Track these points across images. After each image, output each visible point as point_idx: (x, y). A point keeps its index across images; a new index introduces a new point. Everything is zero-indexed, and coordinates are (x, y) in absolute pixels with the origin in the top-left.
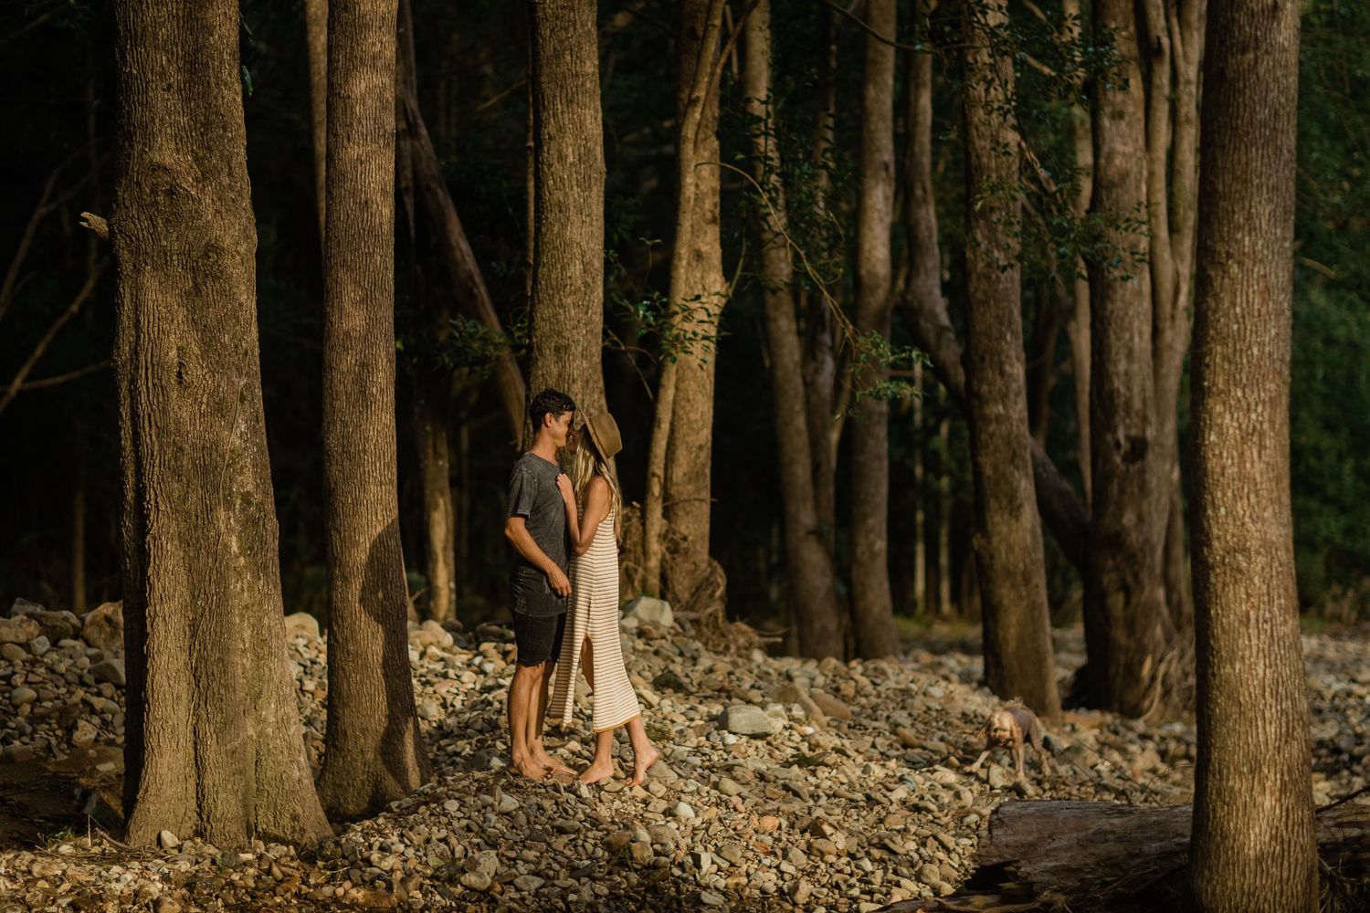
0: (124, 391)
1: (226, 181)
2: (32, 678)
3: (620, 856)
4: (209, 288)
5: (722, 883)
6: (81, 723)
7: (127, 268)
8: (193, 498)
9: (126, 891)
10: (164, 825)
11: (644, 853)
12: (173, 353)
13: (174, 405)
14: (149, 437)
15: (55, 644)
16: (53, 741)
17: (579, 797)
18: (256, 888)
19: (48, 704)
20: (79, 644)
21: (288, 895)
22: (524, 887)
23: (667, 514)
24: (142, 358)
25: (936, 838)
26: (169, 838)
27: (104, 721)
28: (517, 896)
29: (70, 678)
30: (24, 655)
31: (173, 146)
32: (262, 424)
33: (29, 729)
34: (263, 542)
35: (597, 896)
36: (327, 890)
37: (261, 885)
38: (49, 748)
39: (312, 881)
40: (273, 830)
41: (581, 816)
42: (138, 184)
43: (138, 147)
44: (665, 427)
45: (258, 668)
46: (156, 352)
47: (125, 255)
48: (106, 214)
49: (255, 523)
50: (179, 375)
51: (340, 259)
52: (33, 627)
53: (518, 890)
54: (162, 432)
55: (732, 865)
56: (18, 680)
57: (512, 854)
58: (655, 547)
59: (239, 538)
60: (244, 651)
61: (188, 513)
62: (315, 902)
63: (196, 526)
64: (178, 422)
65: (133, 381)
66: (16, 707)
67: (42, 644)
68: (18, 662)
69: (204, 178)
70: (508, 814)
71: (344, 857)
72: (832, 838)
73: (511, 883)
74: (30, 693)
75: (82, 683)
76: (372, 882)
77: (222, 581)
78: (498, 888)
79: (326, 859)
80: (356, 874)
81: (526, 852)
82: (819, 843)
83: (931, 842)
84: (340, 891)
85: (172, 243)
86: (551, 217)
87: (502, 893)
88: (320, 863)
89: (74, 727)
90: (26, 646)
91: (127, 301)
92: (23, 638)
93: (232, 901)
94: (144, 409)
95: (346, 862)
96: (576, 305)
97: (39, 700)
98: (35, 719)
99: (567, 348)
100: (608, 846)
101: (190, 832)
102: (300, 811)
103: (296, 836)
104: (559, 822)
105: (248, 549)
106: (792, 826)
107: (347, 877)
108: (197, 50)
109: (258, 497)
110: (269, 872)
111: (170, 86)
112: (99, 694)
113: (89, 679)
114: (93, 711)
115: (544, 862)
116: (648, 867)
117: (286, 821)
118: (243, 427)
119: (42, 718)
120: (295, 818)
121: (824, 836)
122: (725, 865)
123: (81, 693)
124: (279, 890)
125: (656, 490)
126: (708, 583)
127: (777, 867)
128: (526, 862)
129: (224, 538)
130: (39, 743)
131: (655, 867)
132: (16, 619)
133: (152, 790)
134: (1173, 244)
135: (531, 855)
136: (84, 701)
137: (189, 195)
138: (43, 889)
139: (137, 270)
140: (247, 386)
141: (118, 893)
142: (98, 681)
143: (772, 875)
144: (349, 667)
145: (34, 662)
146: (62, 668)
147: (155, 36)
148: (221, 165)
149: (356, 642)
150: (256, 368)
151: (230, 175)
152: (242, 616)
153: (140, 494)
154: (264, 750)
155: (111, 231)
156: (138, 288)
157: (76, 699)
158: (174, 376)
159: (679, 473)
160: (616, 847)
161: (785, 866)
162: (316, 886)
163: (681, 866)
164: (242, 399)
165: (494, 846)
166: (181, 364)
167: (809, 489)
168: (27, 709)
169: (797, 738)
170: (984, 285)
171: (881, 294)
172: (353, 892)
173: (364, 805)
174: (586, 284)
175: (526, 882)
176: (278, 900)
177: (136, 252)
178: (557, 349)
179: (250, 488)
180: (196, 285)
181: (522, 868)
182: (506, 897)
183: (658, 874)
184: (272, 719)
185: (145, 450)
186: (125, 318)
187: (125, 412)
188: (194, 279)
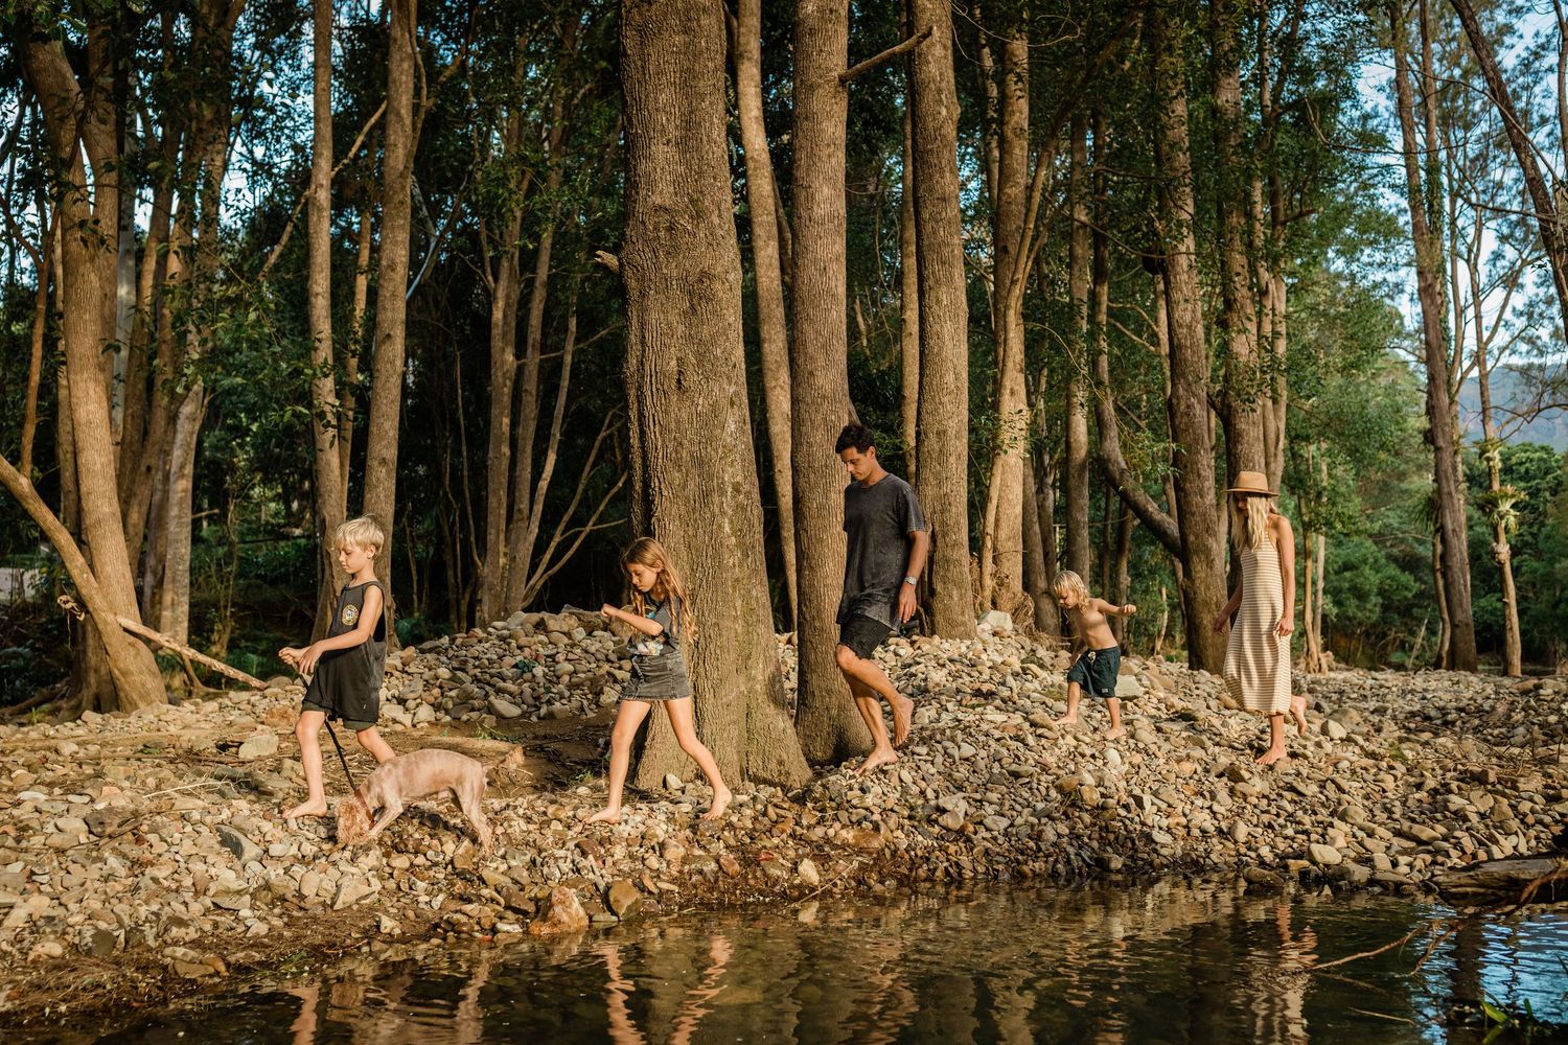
0: (632, 398)
1: (716, 221)
2: (570, 656)
3: (1071, 799)
4: (703, 307)
5: (1164, 823)
6: (606, 689)
7: (634, 294)
8: (691, 485)
9: (634, 833)
10: (669, 769)
11: (1092, 796)
12: (673, 363)
13: (674, 408)
14: (653, 432)
15: (590, 634)
16: (585, 703)
17: (1026, 745)
18: (754, 829)
19: (582, 676)
20: (607, 634)
21: (784, 836)
22: (994, 827)
23: (995, 560)
24: (647, 368)
25: (1333, 781)
26: (674, 781)
27: (624, 688)
28: (988, 835)
29: (599, 656)
30: (566, 640)
31: (672, 189)
32: (749, 426)
33: (567, 694)
34: (751, 526)
35: (1059, 836)
36: (819, 831)
37: (758, 826)
38: (582, 709)
39: (805, 822)
40: (762, 774)
41: (1032, 762)
42: (643, 223)
43: (643, 193)
44: (995, 502)
45: (748, 633)
46: (659, 362)
47: (632, 283)
48: (616, 250)
49: (744, 509)
50: (679, 381)
51: (804, 315)
52: (573, 621)
53: (987, 829)
54: (664, 429)
55: (1170, 806)
56: (560, 657)
57: (978, 796)
58: (989, 582)
59: (731, 522)
60: (736, 618)
61: (687, 498)
62: (810, 843)
63: (694, 509)
64: (678, 422)
65: (640, 388)
66: (558, 677)
67: (580, 634)
68: (561, 645)
69: (699, 216)
70: (967, 759)
71: (831, 799)
72: (1251, 782)
73: (981, 823)
74: (569, 667)
75: (608, 661)
76: (859, 823)
77: (717, 557)
78: (971, 828)
79: (815, 800)
80: (843, 815)
81: (989, 794)
82: (1240, 786)
83: (1329, 785)
84: (831, 832)
85: (671, 270)
86: (932, 343)
87: (976, 833)
88: (810, 805)
89: (601, 692)
90: (568, 635)
91: (634, 322)
92: (566, 629)
93: (732, 842)
94: (649, 411)
95: (834, 804)
96: (951, 402)
97: (575, 672)
98: (572, 687)
99: (945, 432)
100: (1060, 789)
101: (692, 776)
102: (785, 757)
103: (783, 778)
104: (1014, 767)
105: (738, 532)
106: (1207, 771)
107: (836, 818)
108: (691, 112)
109: (747, 487)
110: (765, 814)
111: (669, 141)
112: (620, 668)
113: (613, 657)
114: (615, 681)
115: (1007, 804)
116: (1098, 807)
117: (773, 765)
118: (733, 427)
119: (578, 686)
120: (781, 763)
121: (1242, 779)
122: (1164, 806)
123: (606, 667)
124: (775, 831)
125: (989, 544)
126: (1023, 605)
127: (1210, 808)
128: (991, 803)
129: (718, 519)
130: (575, 704)
131: (1104, 808)
132: (562, 615)
133: (658, 739)
134: (1276, 411)
135: (994, 796)
136: (609, 673)
137: (685, 230)
138: (555, 832)
139: (643, 295)
140: (736, 394)
141: (625, 835)
142: (620, 659)
143: (1206, 815)
144: (816, 640)
145: (572, 646)
146: (593, 649)
147: (656, 100)
148: (712, 207)
149: (821, 620)
150: (743, 379)
151: (719, 216)
152: (734, 588)
153: (646, 484)
154: (753, 706)
155: (621, 265)
156: (644, 310)
157: (603, 671)
158: (674, 382)
159: (1003, 534)
160: (1067, 790)
161: (1216, 807)
162: (809, 827)
163: (1126, 807)
164: (732, 404)
165: (960, 788)
166: (680, 373)
167: (1042, 567)
168: (566, 678)
169: (1155, 701)
170: (1185, 420)
171: (1083, 453)
172: (844, 833)
173: (830, 752)
174: (957, 388)
175: (995, 822)
176: (776, 841)
177: (641, 280)
178: (938, 433)
179: (739, 479)
180: (692, 306)
181: (990, 809)
182: (979, 836)
183: (1107, 815)
184: (760, 677)
185: (649, 445)
186: (632, 337)
187: (633, 414)
188: (691, 301)
